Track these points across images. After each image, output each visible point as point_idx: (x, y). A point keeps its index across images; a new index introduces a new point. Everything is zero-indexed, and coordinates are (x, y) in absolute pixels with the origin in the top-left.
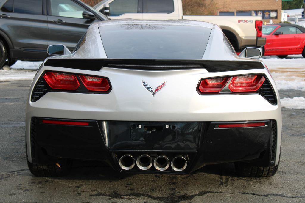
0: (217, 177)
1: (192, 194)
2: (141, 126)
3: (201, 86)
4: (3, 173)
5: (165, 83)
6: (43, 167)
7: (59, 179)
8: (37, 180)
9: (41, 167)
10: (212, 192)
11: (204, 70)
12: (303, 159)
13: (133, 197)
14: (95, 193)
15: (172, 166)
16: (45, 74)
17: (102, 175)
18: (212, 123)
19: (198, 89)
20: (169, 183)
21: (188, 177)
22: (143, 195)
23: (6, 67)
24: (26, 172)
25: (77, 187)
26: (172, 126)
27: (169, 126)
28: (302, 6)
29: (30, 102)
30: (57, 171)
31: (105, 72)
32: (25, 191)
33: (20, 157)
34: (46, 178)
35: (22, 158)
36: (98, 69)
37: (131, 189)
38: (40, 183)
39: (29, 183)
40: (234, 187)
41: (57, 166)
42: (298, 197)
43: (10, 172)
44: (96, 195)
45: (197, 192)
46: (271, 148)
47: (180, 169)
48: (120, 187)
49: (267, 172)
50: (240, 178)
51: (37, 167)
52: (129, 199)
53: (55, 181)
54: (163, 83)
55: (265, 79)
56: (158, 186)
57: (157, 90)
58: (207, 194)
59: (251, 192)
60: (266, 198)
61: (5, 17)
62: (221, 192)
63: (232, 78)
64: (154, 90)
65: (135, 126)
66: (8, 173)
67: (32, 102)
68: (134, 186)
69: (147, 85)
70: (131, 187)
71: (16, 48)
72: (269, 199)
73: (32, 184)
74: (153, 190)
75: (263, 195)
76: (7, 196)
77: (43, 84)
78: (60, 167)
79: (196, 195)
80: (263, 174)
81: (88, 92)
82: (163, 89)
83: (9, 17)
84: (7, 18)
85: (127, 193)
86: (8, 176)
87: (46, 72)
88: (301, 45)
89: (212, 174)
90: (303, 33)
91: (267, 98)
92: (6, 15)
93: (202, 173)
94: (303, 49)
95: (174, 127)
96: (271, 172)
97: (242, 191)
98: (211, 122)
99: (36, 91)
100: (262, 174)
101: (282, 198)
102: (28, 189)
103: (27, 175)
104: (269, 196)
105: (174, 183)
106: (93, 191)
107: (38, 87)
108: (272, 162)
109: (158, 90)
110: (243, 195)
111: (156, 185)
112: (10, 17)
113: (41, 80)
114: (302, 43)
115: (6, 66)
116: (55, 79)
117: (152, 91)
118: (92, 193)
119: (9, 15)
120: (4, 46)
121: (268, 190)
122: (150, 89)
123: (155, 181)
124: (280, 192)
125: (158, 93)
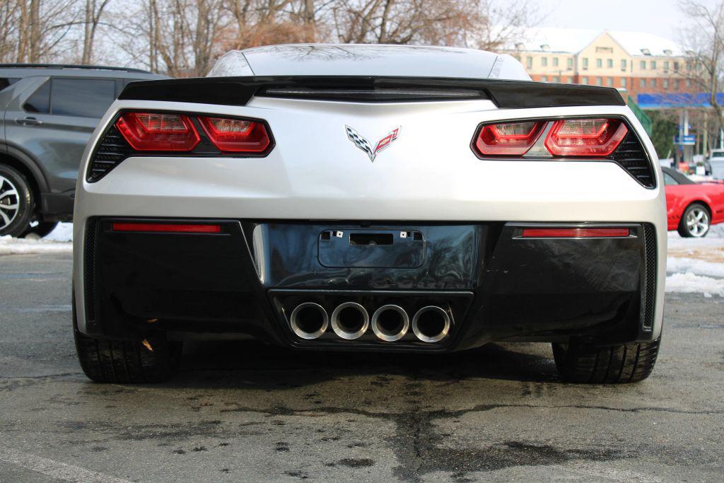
0: (516, 384)
1: (460, 409)
2: (342, 233)
3: (480, 140)
4: (20, 379)
5: (397, 130)
6: (112, 355)
7: (149, 387)
8: (98, 388)
9: (107, 353)
10: (507, 406)
11: (488, 104)
12: (708, 359)
13: (323, 413)
14: (234, 407)
15: (415, 330)
16: (119, 118)
17: (248, 382)
18: (507, 225)
19: (474, 146)
20: (406, 394)
21: (448, 384)
22: (346, 410)
23: (32, 237)
24: (74, 377)
25: (191, 399)
26: (415, 234)
27: (409, 234)
28: (670, 152)
29: (85, 182)
30: (143, 365)
31: (258, 108)
32: (70, 404)
33: (59, 355)
34: (120, 386)
35: (65, 357)
36: (243, 102)
37: (317, 402)
38: (105, 393)
39: (78, 393)
40: (558, 398)
41: (146, 347)
42: (708, 413)
43: (35, 378)
44: (236, 410)
45: (472, 406)
46: (644, 297)
47: (432, 338)
48: (291, 399)
49: (633, 366)
50: (570, 385)
51: (98, 354)
52: (312, 416)
53: (139, 390)
54: (394, 131)
55: (626, 131)
56: (378, 398)
57: (379, 147)
58: (496, 408)
59: (598, 405)
60: (633, 413)
61: (32, 123)
62: (528, 405)
63: (551, 124)
64: (372, 146)
65: (329, 233)
66: (32, 379)
67: (89, 182)
68: (323, 396)
69: (356, 136)
70: (316, 398)
71: (54, 191)
72: (640, 415)
73: (86, 394)
74: (369, 403)
75: (625, 409)
76: (27, 412)
77: (116, 141)
78: (151, 349)
79: (470, 410)
80: (624, 370)
81: (221, 154)
82: (393, 144)
83: (41, 122)
84: (37, 125)
85: (309, 408)
86: (30, 383)
87: (124, 113)
88: (675, 211)
89: (503, 379)
90: (679, 183)
91: (634, 174)
92: (34, 119)
93: (480, 379)
94: (679, 220)
95: (418, 236)
96: (640, 366)
97: (576, 402)
98: (505, 222)
99: (98, 157)
100: (621, 372)
101: (671, 414)
102: (76, 401)
103: (75, 382)
104: (641, 411)
105: (416, 394)
106: (227, 404)
107: (102, 149)
108: (647, 329)
109: (382, 146)
110: (579, 409)
111: (375, 397)
112: (43, 124)
113: (111, 132)
114: (677, 205)
115: (32, 234)
116: (144, 130)
117: (369, 149)
118: (225, 407)
119: (41, 118)
120: (27, 186)
121: (636, 402)
122: (363, 145)
123: (371, 390)
124: (665, 404)
125: (381, 155)
